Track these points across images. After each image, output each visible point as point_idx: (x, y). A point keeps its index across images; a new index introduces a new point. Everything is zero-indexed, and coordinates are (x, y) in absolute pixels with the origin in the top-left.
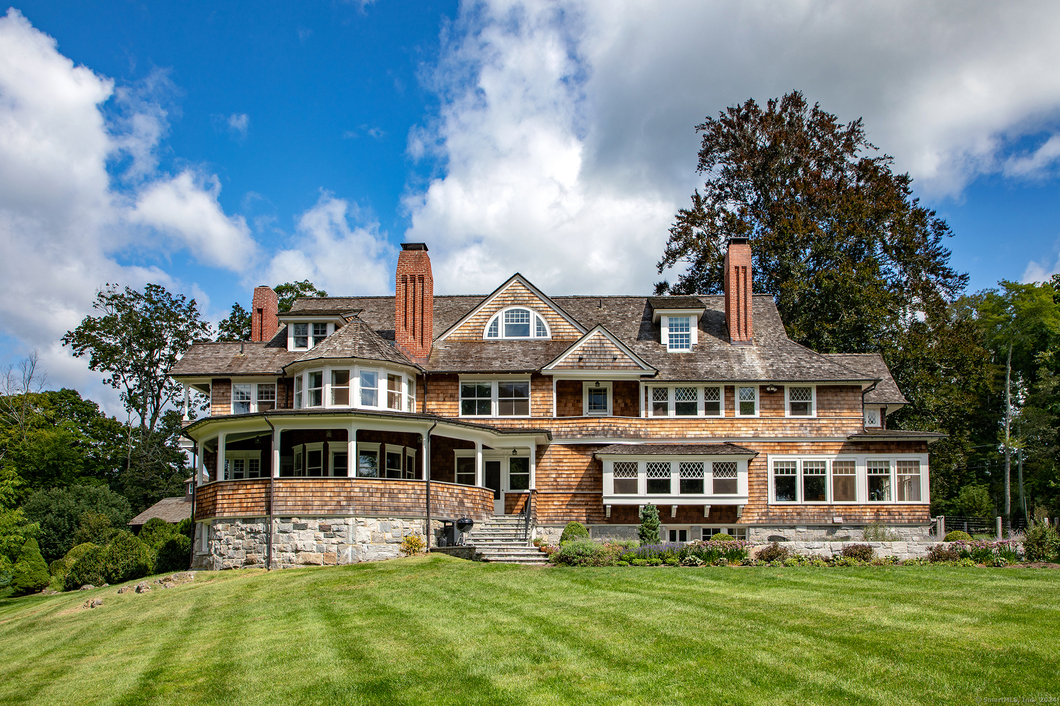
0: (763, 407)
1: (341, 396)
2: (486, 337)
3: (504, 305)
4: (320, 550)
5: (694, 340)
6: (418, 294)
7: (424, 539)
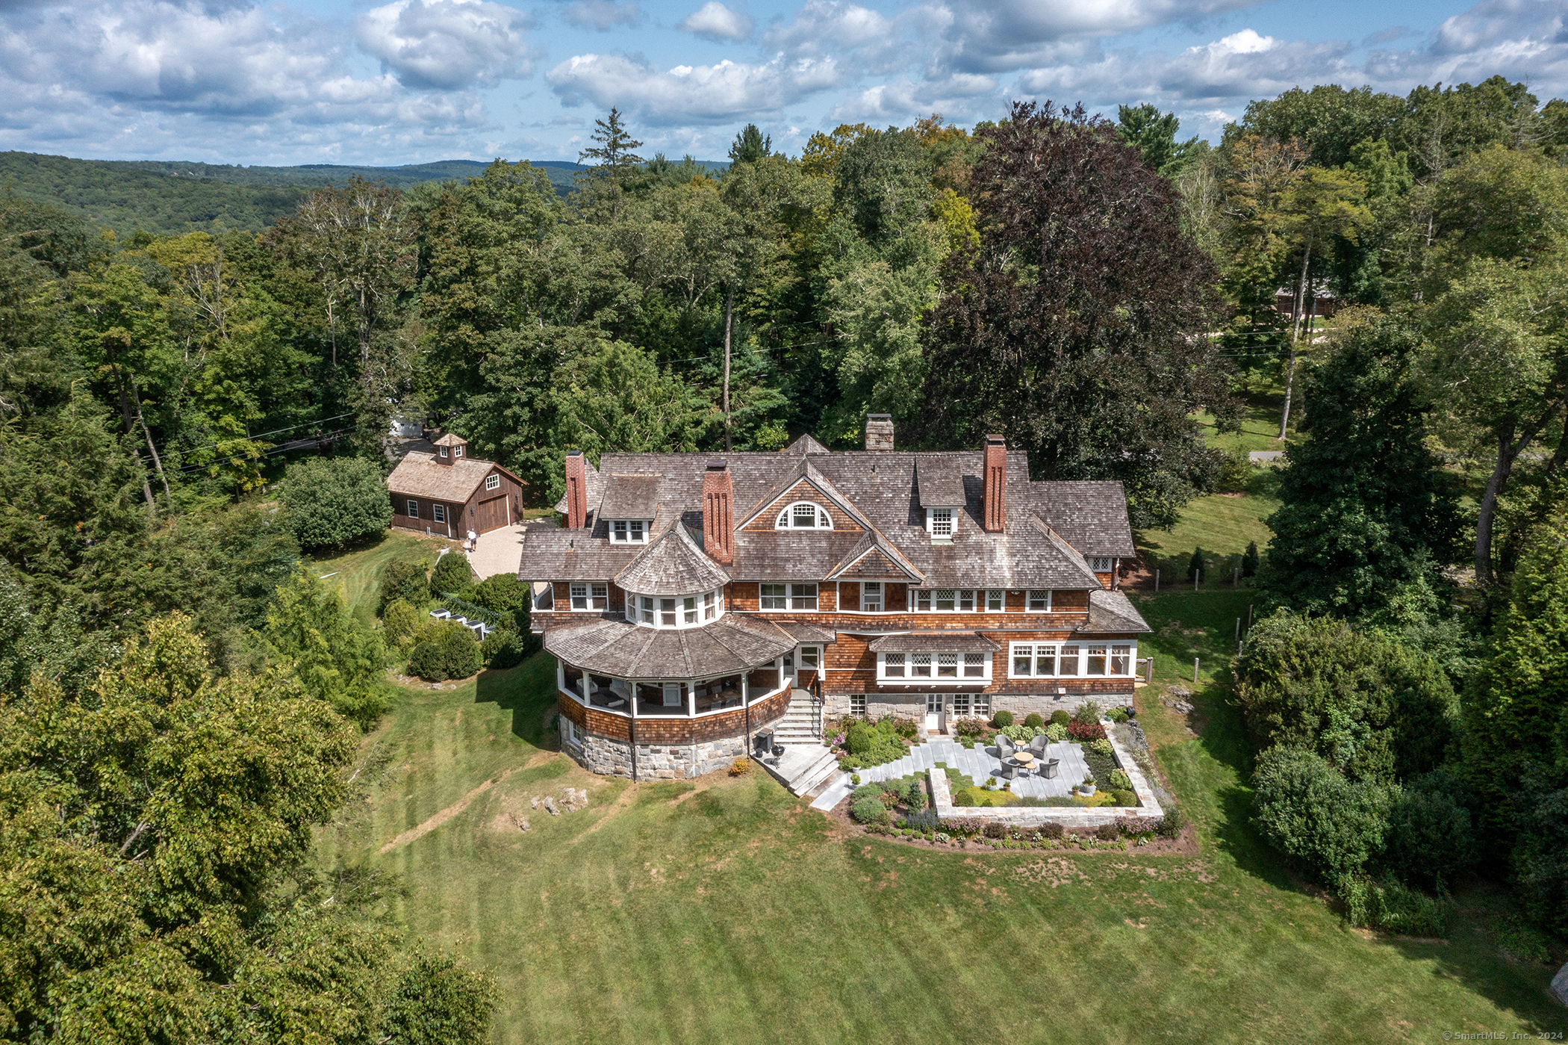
0: (1007, 604)
1: (669, 619)
2: (777, 528)
3: (793, 501)
4: (671, 768)
5: (955, 528)
6: (722, 507)
7: (745, 748)
